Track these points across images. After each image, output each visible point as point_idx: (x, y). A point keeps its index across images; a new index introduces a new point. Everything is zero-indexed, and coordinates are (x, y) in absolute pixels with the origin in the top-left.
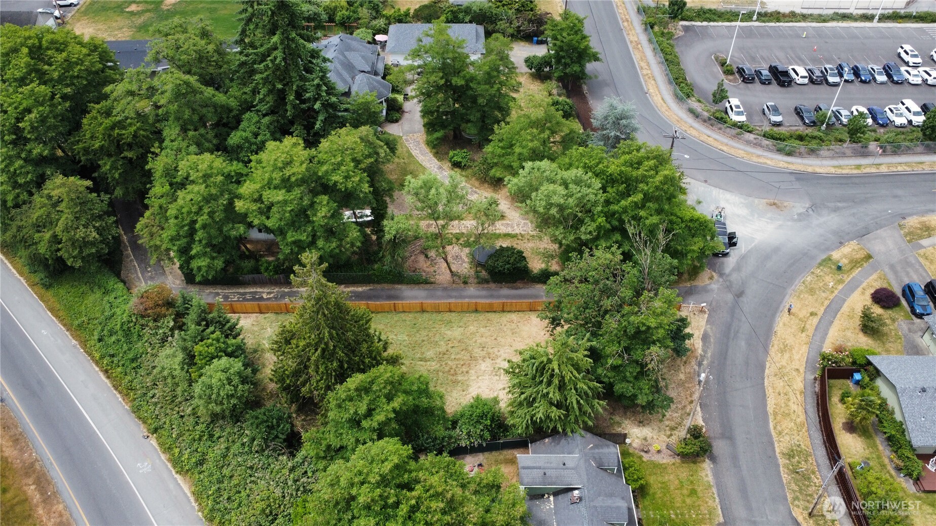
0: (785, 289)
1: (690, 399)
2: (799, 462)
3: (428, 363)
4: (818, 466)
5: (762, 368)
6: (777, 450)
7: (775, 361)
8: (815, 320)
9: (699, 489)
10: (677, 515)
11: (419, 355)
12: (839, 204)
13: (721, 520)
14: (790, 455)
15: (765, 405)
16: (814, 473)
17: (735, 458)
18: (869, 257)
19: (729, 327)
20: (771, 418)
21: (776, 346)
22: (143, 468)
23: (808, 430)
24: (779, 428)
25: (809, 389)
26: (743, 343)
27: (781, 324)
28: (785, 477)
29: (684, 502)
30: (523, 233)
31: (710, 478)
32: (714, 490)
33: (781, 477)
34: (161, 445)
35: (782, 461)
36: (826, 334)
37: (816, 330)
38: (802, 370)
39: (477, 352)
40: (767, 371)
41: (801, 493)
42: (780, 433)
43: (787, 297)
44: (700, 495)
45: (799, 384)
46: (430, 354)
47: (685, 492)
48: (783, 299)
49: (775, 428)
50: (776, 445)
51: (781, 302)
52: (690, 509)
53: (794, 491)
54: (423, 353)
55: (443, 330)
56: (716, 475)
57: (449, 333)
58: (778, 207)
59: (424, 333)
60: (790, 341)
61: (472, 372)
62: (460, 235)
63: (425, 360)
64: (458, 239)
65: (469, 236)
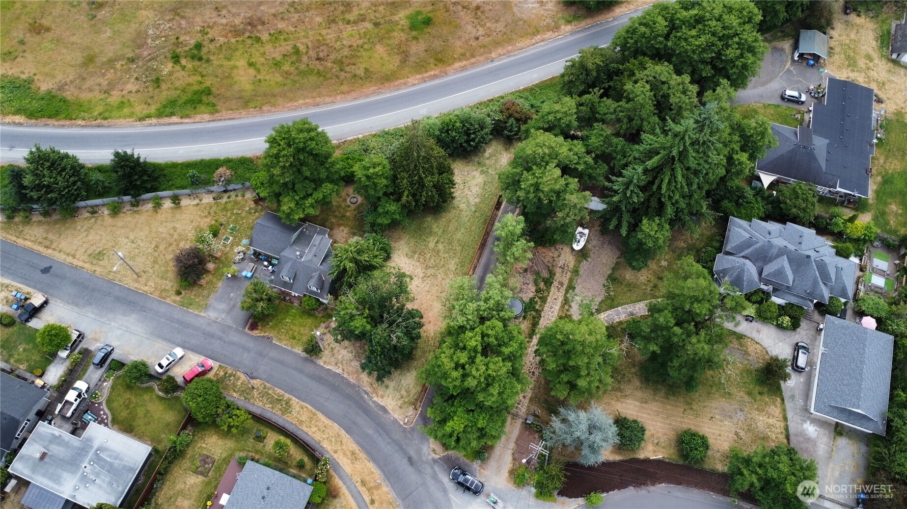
0: (403, 500)
1: (346, 370)
2: (282, 405)
3: (434, 243)
4: (275, 414)
5: (348, 432)
6: (294, 398)
7: (350, 444)
8: (367, 499)
9: (294, 341)
10: (287, 322)
11: (442, 240)
13: (274, 342)
14: (288, 402)
15: (323, 413)
16: (272, 408)
17: (301, 371)
19: (387, 433)
20: (314, 410)
21: (358, 452)
23: (296, 425)
24: (305, 409)
25: (321, 449)
26: (370, 432)
27: (373, 470)
28: (279, 391)
29: (291, 330)
31: (296, 350)
32: (289, 348)
33: (279, 388)
35: (287, 396)
36: (352, 496)
37: (359, 491)
38: (335, 456)
39: (430, 271)
40: (344, 432)
41: (266, 392)
42: (302, 408)
43: (395, 496)
44: (291, 340)
45: (325, 445)
46: (440, 246)
47: (296, 334)
48: (394, 489)
49: (306, 407)
50: (297, 400)
51: (392, 486)
52: (287, 330)
53: (269, 389)
54: (442, 243)
55: (456, 260)
56: (296, 354)
57: (453, 262)
59: (459, 248)
60: (358, 466)
61: (418, 264)
62: (544, 300)
63: (437, 242)
64: (540, 298)
65: (540, 306)
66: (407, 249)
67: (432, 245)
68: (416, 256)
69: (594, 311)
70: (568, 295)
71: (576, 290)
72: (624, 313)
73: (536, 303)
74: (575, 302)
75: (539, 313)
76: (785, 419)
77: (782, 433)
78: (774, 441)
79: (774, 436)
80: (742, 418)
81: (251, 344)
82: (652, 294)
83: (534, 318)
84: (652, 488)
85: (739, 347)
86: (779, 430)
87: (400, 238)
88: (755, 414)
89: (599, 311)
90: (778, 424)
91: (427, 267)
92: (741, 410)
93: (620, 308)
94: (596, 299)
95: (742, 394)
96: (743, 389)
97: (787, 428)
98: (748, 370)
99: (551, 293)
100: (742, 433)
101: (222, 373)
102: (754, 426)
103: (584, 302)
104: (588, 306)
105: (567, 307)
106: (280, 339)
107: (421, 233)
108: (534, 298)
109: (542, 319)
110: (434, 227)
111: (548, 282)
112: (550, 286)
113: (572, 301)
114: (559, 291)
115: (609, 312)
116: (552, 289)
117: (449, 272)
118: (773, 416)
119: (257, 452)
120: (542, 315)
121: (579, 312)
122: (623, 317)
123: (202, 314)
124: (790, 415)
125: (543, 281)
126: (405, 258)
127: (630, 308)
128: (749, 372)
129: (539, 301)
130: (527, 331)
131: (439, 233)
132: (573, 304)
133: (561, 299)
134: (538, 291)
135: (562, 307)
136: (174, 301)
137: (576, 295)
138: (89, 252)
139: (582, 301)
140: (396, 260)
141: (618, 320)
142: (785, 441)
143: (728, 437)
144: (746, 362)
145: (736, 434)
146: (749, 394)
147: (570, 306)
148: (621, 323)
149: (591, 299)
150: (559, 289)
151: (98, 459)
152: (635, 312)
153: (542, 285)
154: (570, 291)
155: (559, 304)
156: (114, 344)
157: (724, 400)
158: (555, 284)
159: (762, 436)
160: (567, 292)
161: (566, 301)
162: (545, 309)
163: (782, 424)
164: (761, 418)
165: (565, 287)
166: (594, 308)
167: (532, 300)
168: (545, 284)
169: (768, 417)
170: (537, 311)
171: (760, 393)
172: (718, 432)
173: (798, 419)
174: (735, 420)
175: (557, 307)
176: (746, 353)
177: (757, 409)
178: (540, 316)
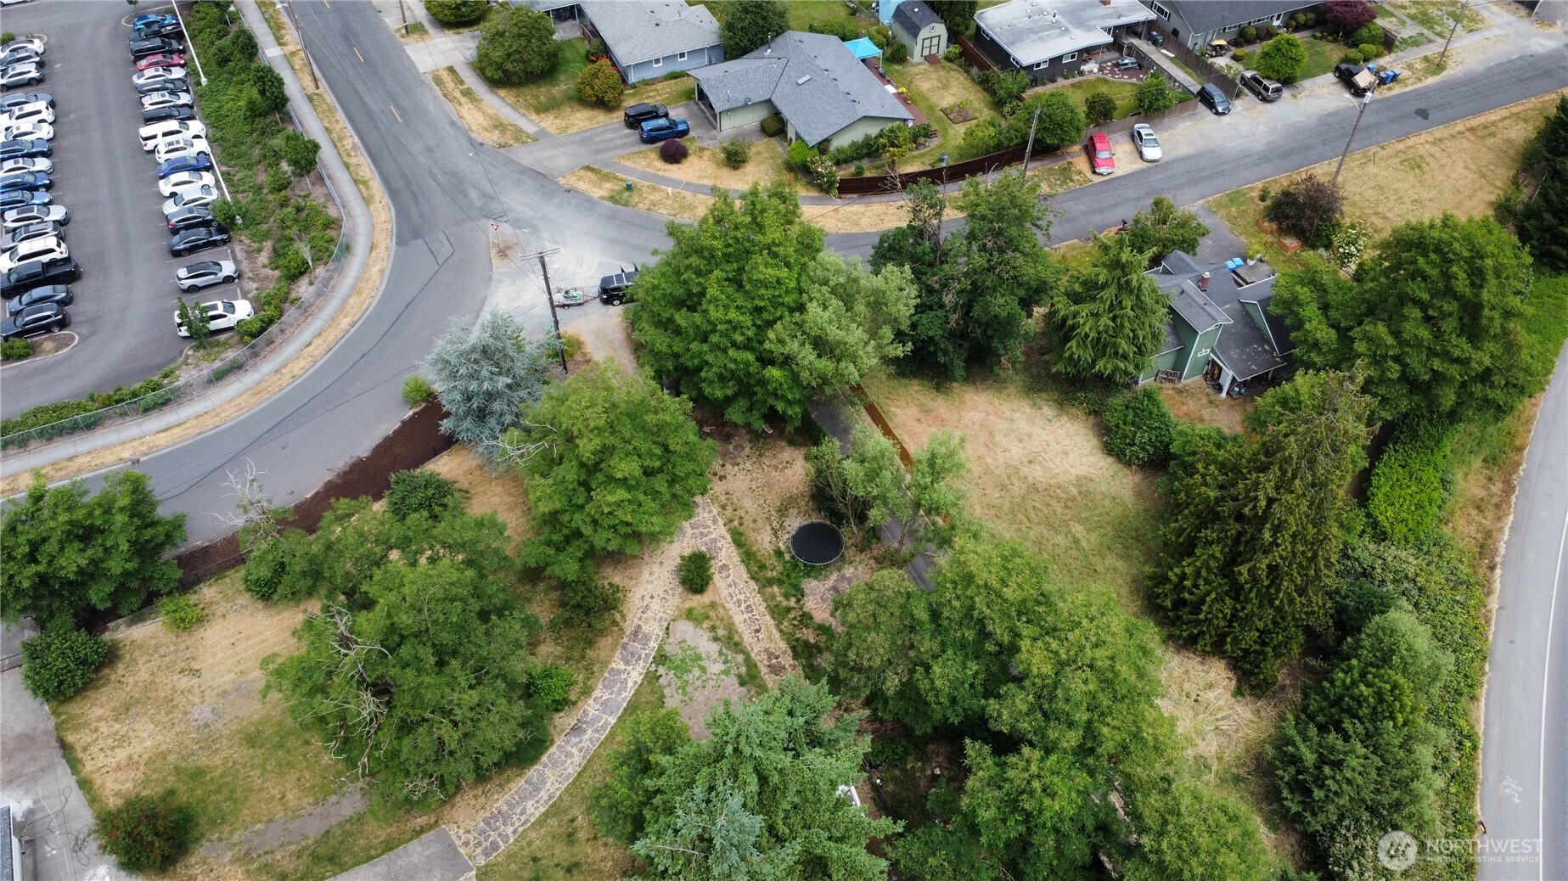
3: (1078, 535)
4: (958, 189)
5: (850, 234)
7: (831, 227)
11: (1074, 553)
12: (473, 194)
13: (1076, 240)
15: (904, 229)
18: (588, 168)
22: (1514, 790)
25: (857, 201)
30: (721, 522)
34: (1469, 793)
38: (832, 208)
39: (1018, 488)
40: (854, 231)
44: (1060, 257)
45: (857, 208)
46: (1061, 540)
54: (1067, 548)
58: (508, 248)
62: (778, 613)
63: (1076, 541)
64: (789, 610)
65: (773, 597)
66: (1104, 488)
67: (1078, 529)
68: (1075, 491)
69: (661, 670)
70: (740, 658)
71: (735, 680)
72: (598, 719)
73: (786, 596)
74: (716, 656)
75: (764, 583)
76: (85, 784)
77: (85, 749)
78: (100, 719)
79: (104, 728)
80: (196, 713)
81: (1096, 219)
82: (565, 812)
83: (762, 567)
84: (328, 477)
85: (269, 858)
86: (94, 749)
87: (1139, 494)
88: (166, 740)
89: (651, 678)
90: (101, 760)
91: (1034, 488)
92: (207, 725)
93: (613, 720)
94: (678, 697)
95: (217, 760)
96: (217, 773)
97: (74, 764)
98: (224, 821)
99: (777, 635)
100: (184, 682)
101: (1076, 178)
102: (162, 717)
103: (696, 672)
104: (681, 668)
105: (721, 632)
106: (1074, 249)
107: (1125, 536)
108: (798, 601)
109: (746, 576)
110: (1121, 565)
111: (804, 652)
112: (793, 648)
113: (721, 653)
114: (766, 650)
115: (628, 693)
116: (783, 645)
117: (992, 512)
118: (119, 768)
119: (923, 155)
120: (752, 583)
121: (689, 642)
122: (591, 707)
123: (1202, 202)
124: (77, 799)
125: (815, 646)
126: (1082, 473)
127: (590, 739)
128: (219, 820)
129: (785, 603)
130: (752, 535)
131: (1096, 560)
132: (714, 648)
133: (747, 638)
134: (806, 619)
135: (731, 628)
136: (1252, 189)
137: (726, 672)
138: (1429, 159)
139: (703, 669)
140: (1093, 459)
141: (596, 693)
142: (70, 738)
143: (214, 655)
144: (236, 838)
145: (196, 673)
146: (198, 773)
147: (716, 639)
148: (587, 692)
149: (689, 689)
150: (771, 655)
151: (1053, 26)
152: (574, 740)
153: (810, 635)
154: (743, 670)
155: (741, 627)
156: (1225, 119)
157: (256, 717)
158: (787, 660)
159: (133, 710)
160: (750, 664)
161: (731, 642)
162: (758, 599)
163: (89, 766)
164: (148, 743)
165: (764, 670)
166: (667, 676)
167: (800, 594)
168: (806, 643)
169: (130, 758)
170: (770, 582)
171: (172, 792)
172: (238, 648)
173: (51, 806)
174: (210, 697)
175: (739, 619)
176: (243, 859)
177: (164, 755)
178: (753, 578)
